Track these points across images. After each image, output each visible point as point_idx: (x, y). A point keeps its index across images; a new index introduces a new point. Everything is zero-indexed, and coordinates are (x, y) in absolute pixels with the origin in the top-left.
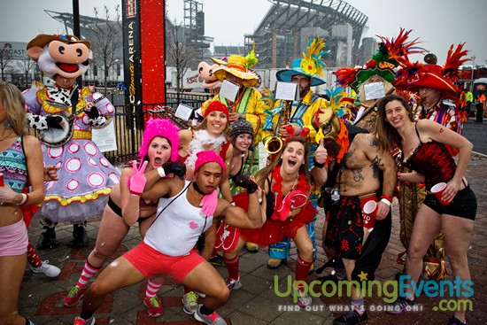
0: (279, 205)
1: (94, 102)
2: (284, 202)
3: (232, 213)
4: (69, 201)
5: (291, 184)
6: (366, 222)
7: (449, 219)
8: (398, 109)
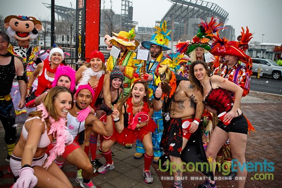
0: (131, 120)
1: (39, 56)
2: (134, 118)
3: (96, 124)
4: (20, 112)
5: (138, 108)
6: (185, 134)
7: (233, 135)
8: (201, 69)
